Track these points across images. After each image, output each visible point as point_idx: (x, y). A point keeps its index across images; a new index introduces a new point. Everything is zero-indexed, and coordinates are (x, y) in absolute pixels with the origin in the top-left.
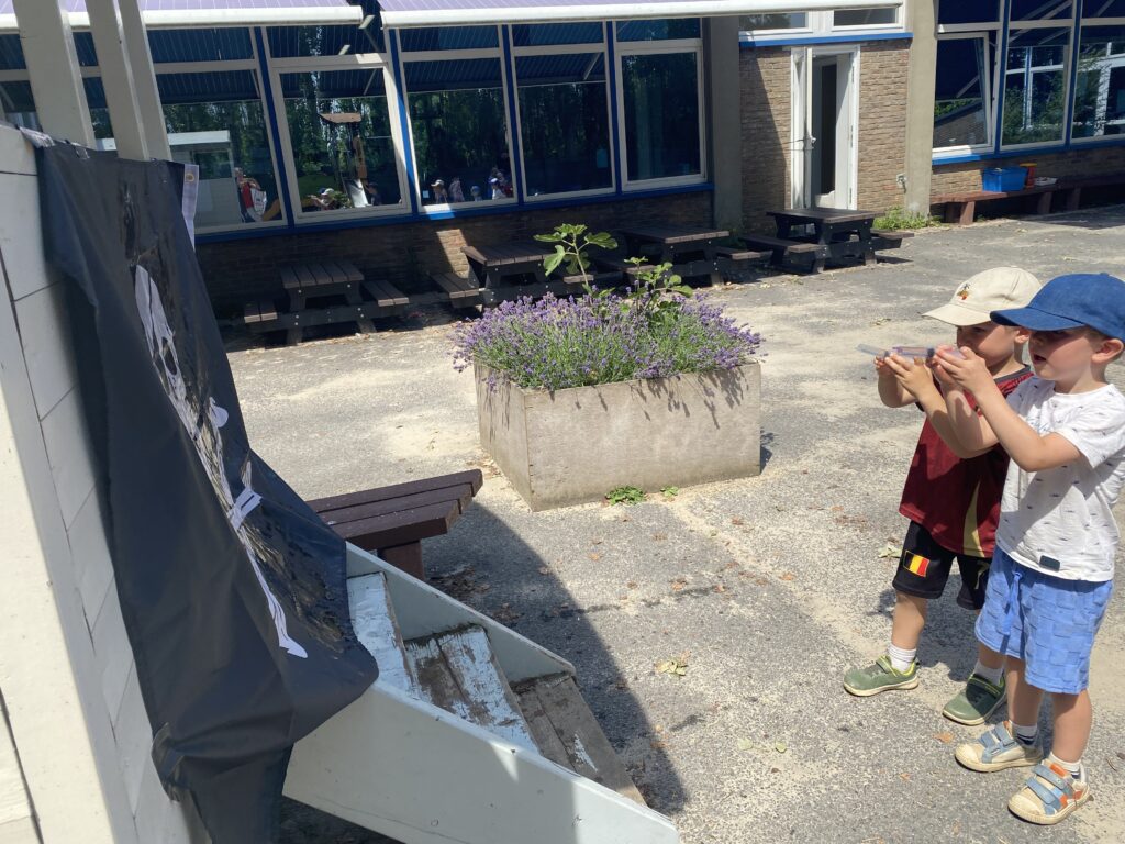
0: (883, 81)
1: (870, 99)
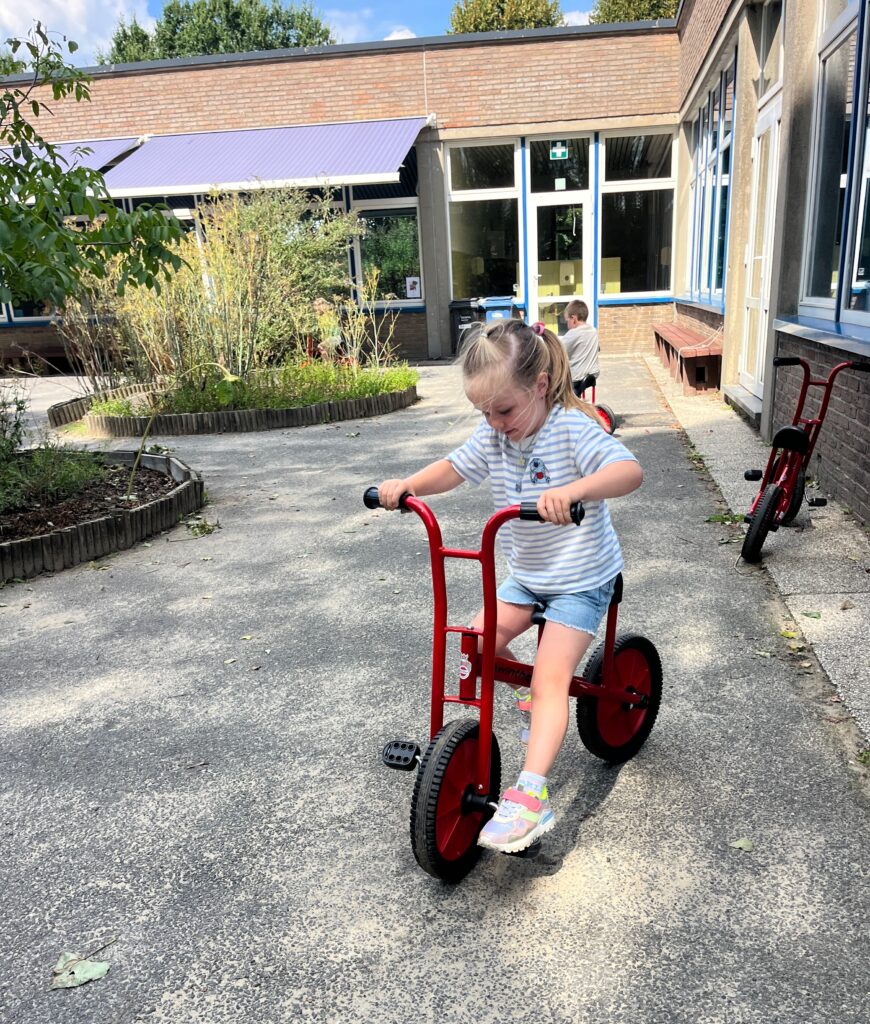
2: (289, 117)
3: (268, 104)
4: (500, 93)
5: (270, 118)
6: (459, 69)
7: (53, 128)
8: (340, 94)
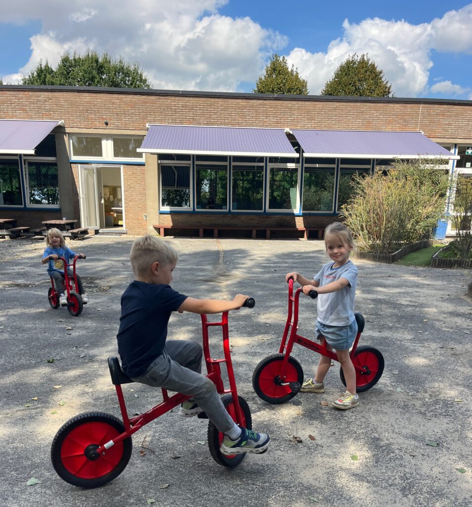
0: (134, 179)
1: (129, 185)
2: (355, 127)
3: (346, 120)
4: (451, 125)
5: (346, 127)
6: (435, 113)
7: (239, 120)
8: (380, 119)
